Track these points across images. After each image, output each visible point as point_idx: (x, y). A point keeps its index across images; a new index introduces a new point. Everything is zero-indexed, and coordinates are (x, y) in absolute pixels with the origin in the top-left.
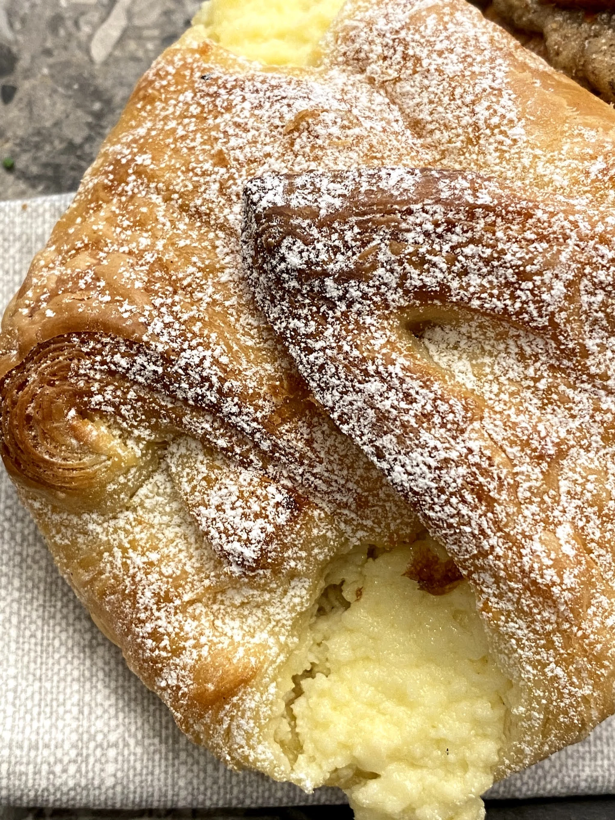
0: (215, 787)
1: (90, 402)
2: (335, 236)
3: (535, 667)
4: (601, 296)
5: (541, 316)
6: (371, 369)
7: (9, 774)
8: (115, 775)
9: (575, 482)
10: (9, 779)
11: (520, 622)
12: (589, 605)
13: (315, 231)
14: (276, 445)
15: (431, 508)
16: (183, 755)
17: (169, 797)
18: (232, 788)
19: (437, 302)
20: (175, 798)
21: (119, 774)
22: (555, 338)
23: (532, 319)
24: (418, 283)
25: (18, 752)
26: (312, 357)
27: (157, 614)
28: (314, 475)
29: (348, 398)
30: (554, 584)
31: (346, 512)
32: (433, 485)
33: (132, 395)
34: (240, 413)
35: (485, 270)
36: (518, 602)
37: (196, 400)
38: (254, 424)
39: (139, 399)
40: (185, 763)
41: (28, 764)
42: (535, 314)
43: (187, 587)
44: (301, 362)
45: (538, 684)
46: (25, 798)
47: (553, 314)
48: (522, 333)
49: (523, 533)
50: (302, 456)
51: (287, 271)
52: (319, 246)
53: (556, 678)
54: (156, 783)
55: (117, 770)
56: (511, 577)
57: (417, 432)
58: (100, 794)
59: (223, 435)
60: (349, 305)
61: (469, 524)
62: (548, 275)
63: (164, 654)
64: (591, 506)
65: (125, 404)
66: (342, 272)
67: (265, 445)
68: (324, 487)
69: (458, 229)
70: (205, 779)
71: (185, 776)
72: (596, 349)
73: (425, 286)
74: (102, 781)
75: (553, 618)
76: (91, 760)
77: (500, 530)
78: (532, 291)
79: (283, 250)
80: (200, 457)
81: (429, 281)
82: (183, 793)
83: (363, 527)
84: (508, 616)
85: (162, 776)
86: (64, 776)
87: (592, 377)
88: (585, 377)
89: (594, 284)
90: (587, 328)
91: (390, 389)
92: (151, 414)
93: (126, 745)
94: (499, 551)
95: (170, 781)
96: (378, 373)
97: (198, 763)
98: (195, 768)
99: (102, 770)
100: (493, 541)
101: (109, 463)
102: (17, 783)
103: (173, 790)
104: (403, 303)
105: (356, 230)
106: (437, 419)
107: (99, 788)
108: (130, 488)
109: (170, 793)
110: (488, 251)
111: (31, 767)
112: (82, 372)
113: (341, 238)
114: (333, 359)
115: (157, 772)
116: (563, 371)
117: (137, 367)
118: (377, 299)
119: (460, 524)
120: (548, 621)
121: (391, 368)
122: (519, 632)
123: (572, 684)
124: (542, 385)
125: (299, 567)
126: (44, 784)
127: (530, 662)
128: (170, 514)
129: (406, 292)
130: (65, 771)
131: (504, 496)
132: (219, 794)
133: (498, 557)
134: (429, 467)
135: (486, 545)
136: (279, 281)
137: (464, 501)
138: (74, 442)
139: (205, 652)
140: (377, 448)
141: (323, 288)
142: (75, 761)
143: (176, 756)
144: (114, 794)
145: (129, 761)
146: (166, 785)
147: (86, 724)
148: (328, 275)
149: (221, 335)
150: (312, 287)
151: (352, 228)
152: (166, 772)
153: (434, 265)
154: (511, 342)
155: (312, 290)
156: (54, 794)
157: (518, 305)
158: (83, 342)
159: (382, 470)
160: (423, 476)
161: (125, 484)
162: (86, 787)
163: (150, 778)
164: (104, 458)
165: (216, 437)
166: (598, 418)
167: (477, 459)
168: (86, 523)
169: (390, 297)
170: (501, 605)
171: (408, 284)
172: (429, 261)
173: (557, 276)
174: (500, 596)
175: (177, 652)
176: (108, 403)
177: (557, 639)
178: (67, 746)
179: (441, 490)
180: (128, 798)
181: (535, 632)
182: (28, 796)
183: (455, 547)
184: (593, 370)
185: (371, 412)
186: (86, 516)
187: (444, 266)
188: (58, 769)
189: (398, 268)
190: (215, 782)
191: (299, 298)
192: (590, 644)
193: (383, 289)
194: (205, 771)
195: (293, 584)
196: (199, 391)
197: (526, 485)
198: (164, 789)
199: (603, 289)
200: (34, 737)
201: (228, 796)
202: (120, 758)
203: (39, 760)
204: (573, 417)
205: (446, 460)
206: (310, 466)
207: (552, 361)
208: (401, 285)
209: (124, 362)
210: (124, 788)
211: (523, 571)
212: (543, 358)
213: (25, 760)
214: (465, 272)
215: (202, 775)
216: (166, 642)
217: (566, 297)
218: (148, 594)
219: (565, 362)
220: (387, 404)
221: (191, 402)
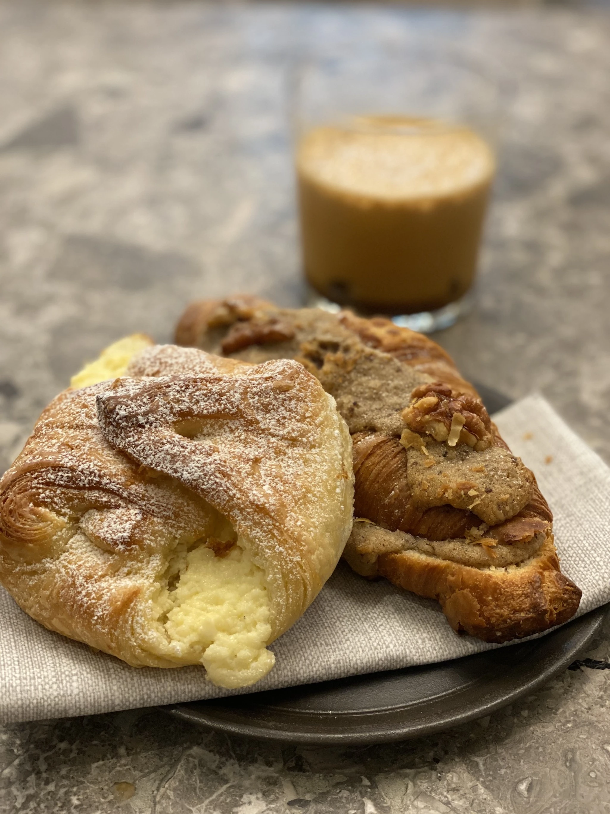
0: (133, 688)
1: (39, 498)
2: (139, 402)
3: (270, 550)
4: (257, 398)
5: (233, 408)
6: (165, 441)
7: (21, 691)
8: (78, 688)
9: (267, 470)
10: (21, 694)
11: (257, 529)
12: (287, 517)
13: (130, 402)
14: (130, 493)
15: (203, 484)
16: (113, 676)
17: (110, 697)
18: (142, 688)
19: (189, 418)
20: (113, 698)
21: (81, 687)
22: (242, 417)
23: (230, 410)
24: (179, 409)
25: (25, 681)
26: (138, 448)
27: (86, 586)
28: (151, 505)
29: (157, 456)
30: (265, 503)
31: (170, 521)
32: (202, 473)
33: (58, 492)
34: (111, 482)
35: (206, 399)
36: (253, 519)
37: (89, 483)
38: (118, 486)
39: (63, 493)
40: (115, 679)
41: (31, 685)
42: (230, 407)
43: (100, 570)
44: (134, 453)
45: (274, 558)
46: (31, 705)
47: (238, 406)
48: (228, 421)
49: (247, 488)
50: (144, 496)
51: (120, 419)
52: (133, 406)
53: (281, 553)
54: (101, 689)
55: (79, 685)
56: (246, 507)
57: (190, 457)
58: (72, 699)
59: (104, 496)
60: (151, 425)
61: (221, 486)
62: (232, 392)
63: (94, 601)
64: (276, 478)
65: (56, 496)
66: (144, 412)
67: (125, 494)
68: (156, 510)
69: (191, 387)
70: (127, 685)
71: (116, 684)
72: (261, 419)
73: (182, 410)
74: (72, 691)
75: (271, 522)
76: (64, 682)
77: (236, 487)
78: (226, 399)
79: (117, 410)
80: (96, 513)
81: (182, 407)
82: (117, 694)
83: (179, 528)
84: (251, 529)
85: (104, 686)
86: (51, 690)
87: (263, 430)
88: (260, 432)
89: (253, 394)
90: (255, 412)
91: (174, 446)
92: (70, 499)
93: (81, 674)
94: (238, 495)
95: (108, 688)
96: (168, 442)
97: (122, 678)
98: (121, 680)
99: (71, 686)
100: (234, 491)
101: (52, 525)
102: (26, 695)
103: (111, 692)
104: (175, 420)
105: (148, 397)
106: (198, 452)
107: (71, 695)
108: (64, 539)
109: (110, 694)
110: (205, 392)
111: (32, 687)
112: (33, 486)
113: (142, 401)
114: (147, 444)
115: (100, 684)
116: (251, 431)
117: (59, 477)
118: (162, 420)
119: (217, 487)
120: (269, 525)
121: (173, 439)
122: (258, 534)
123: (289, 555)
124: (242, 437)
125: (152, 544)
126: (41, 695)
127: (267, 547)
128: (86, 547)
129: (174, 415)
130: (51, 688)
131: (234, 473)
132: (136, 692)
133: (238, 499)
134: (198, 467)
135: (231, 493)
136: (118, 424)
137: (217, 477)
138: (34, 517)
139: (113, 591)
140: (174, 469)
141: (137, 420)
142: (56, 683)
143: (110, 676)
144: (79, 698)
145: (85, 680)
146: (107, 690)
147: (59, 669)
148: (139, 415)
149: (96, 457)
150: (132, 422)
151: (145, 397)
152: (105, 684)
153: (184, 401)
154: (225, 427)
155: (133, 424)
156: (47, 701)
157: (223, 406)
158: (32, 474)
159: (178, 477)
160: (196, 472)
161: (61, 536)
162: (64, 696)
163: (97, 687)
164: (49, 523)
165: (102, 498)
166: (271, 446)
167: (219, 462)
168: (44, 564)
169: (168, 418)
170: (247, 524)
171: (174, 410)
172: (181, 400)
173: (236, 392)
174: (245, 519)
175: (100, 598)
176: (48, 497)
177: (275, 532)
178: (50, 677)
179: (205, 475)
180: (87, 701)
181: (265, 532)
182: (33, 703)
183: (219, 500)
184: (263, 427)
185: (168, 457)
186: (44, 561)
187: (188, 401)
188: (47, 687)
189: (168, 406)
190: (133, 686)
191: (128, 429)
192: (292, 533)
193: (164, 416)
194: (126, 681)
195: (152, 558)
196: (90, 478)
197: (244, 471)
198: (106, 692)
199: (257, 395)
200: (32, 675)
201: (141, 693)
202: (80, 680)
203: (37, 684)
204: (260, 447)
205: (205, 463)
206: (148, 500)
207: (245, 428)
208: (171, 412)
209: (53, 477)
210: (84, 694)
211: (250, 502)
212: (240, 428)
213: (29, 684)
214: (198, 402)
215: (125, 683)
216: (94, 595)
217: (242, 399)
218: (81, 578)
219: (250, 427)
220: (175, 451)
221: (87, 485)
